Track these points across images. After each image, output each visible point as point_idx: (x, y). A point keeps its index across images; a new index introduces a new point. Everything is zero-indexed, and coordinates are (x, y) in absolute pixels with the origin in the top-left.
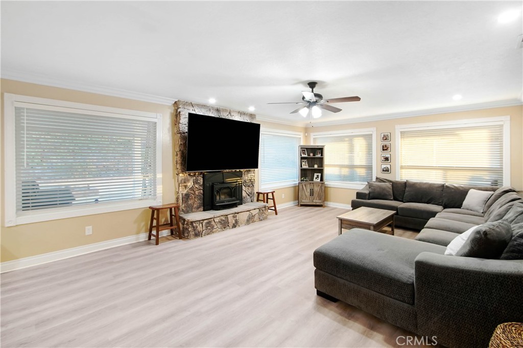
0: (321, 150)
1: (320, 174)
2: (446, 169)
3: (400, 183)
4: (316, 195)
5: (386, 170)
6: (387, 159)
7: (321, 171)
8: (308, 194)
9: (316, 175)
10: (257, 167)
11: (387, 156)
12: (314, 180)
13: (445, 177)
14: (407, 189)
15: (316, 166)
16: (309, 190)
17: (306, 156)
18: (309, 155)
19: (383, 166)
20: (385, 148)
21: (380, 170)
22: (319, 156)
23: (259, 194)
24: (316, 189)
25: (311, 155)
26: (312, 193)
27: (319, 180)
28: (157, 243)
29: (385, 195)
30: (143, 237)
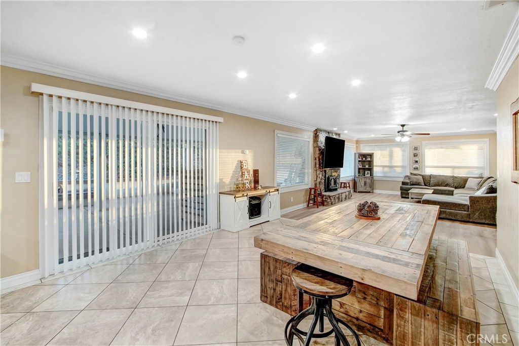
0: (371, 155)
1: (369, 172)
2: (454, 168)
3: (427, 176)
4: (368, 185)
5: (416, 169)
6: (417, 162)
7: (370, 169)
8: (363, 185)
9: (366, 172)
10: (342, 167)
11: (417, 160)
12: (366, 175)
13: (453, 173)
14: (431, 179)
15: (367, 167)
16: (363, 182)
17: (361, 159)
18: (362, 159)
19: (414, 166)
20: (415, 155)
21: (412, 169)
22: (369, 159)
23: (341, 183)
24: (368, 181)
25: (364, 159)
26: (365, 184)
27: (369, 175)
28: (318, 207)
29: (419, 183)
30: (305, 205)
